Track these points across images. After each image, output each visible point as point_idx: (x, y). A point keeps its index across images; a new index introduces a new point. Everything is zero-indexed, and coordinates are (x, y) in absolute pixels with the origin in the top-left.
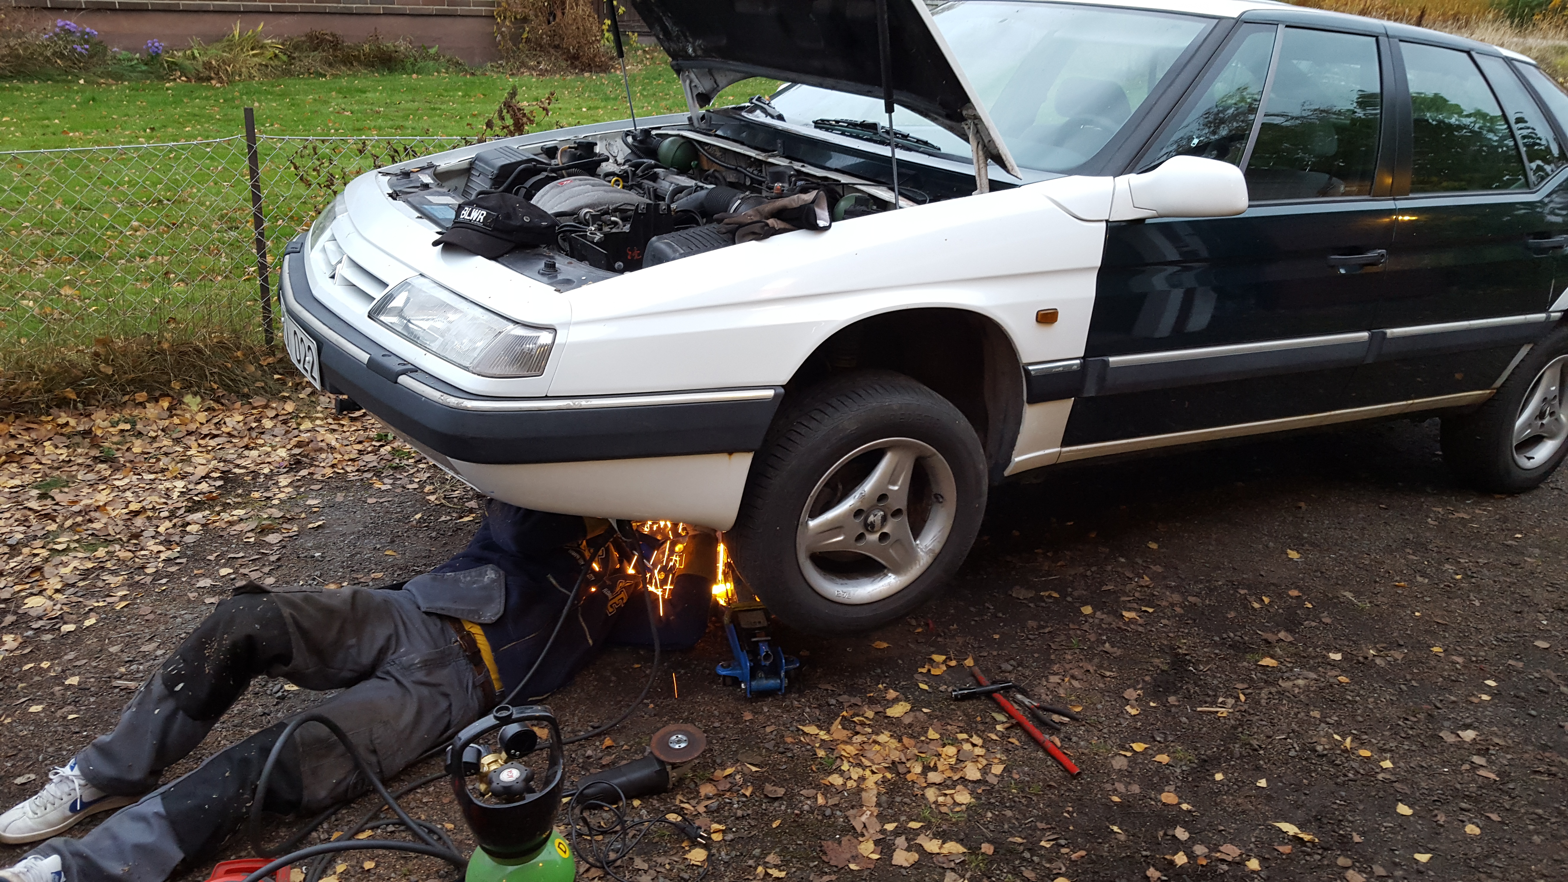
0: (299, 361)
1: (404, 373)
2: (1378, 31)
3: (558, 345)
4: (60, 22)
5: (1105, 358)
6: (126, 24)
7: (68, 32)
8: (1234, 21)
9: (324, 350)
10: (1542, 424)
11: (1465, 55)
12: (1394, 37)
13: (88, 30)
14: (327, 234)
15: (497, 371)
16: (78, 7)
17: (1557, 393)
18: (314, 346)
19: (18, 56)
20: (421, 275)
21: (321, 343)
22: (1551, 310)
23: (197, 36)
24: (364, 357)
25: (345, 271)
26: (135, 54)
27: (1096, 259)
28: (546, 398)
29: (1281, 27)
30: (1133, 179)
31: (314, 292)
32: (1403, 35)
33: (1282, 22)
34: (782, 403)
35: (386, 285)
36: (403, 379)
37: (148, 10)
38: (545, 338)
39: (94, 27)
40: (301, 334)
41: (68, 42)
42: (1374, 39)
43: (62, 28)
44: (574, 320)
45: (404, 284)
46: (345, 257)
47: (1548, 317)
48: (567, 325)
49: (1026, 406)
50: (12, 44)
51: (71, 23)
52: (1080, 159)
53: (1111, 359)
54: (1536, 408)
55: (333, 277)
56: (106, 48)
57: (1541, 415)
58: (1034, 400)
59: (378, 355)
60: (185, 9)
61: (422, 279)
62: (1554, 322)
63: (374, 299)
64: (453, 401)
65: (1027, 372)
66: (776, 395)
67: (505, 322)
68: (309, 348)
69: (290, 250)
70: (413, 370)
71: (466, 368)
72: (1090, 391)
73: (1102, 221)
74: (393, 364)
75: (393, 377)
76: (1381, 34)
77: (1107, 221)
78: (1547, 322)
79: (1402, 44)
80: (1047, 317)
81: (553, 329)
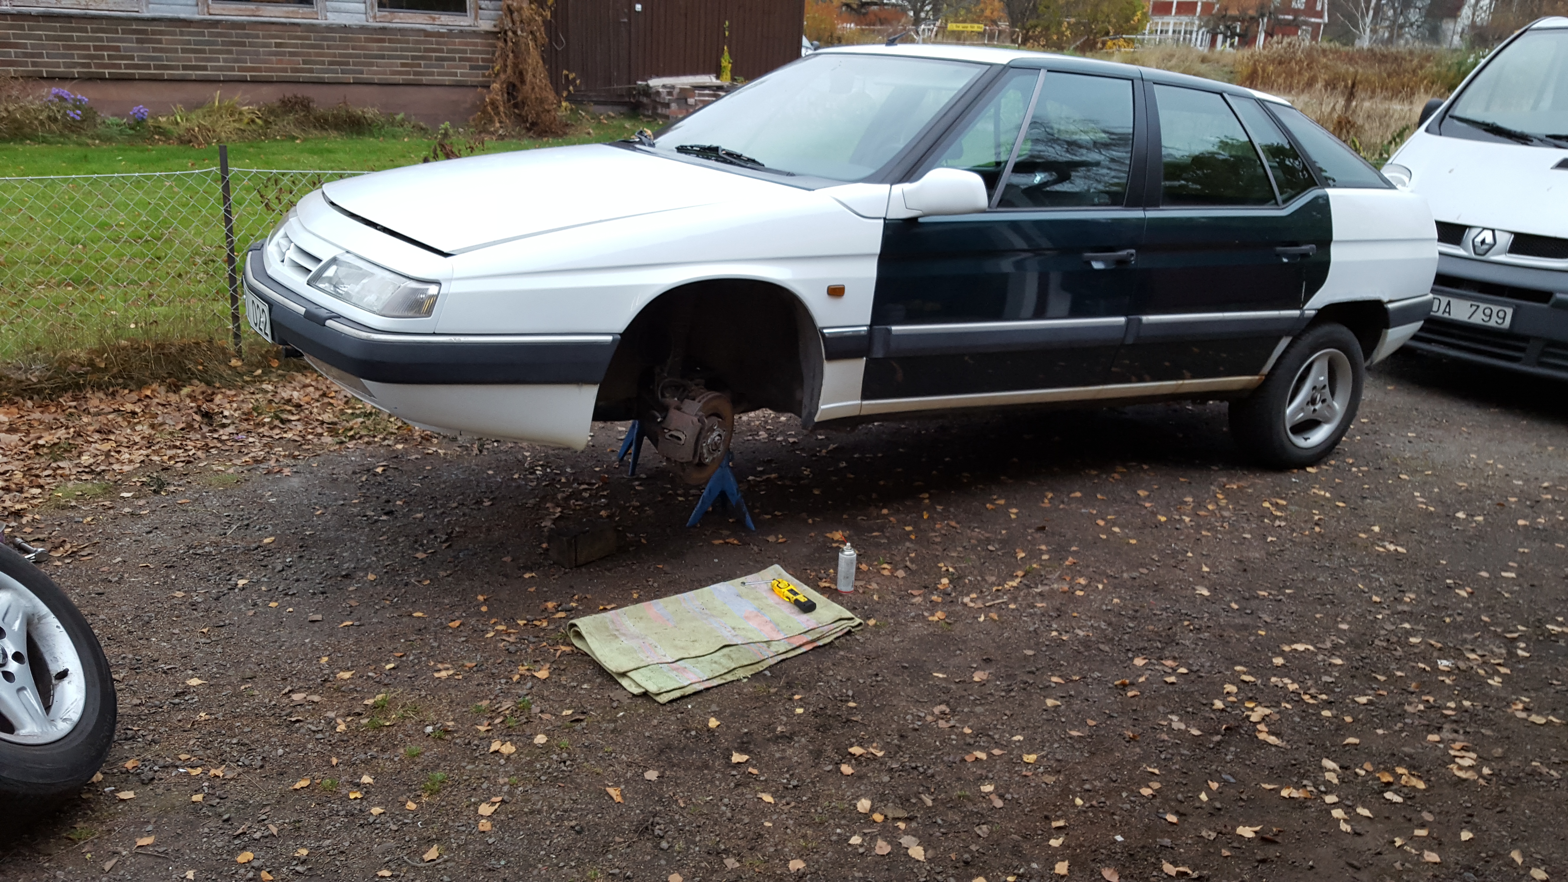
0: (256, 324)
1: (330, 318)
2: (1135, 75)
3: (443, 295)
4: (55, 90)
5: (889, 327)
6: (114, 92)
7: (62, 99)
8: (1002, 67)
9: (274, 309)
10: (1315, 410)
11: (1219, 96)
12: (1149, 80)
13: (79, 97)
14: (281, 232)
15: (397, 314)
16: (71, 76)
17: (1327, 383)
18: (266, 309)
19: (15, 120)
20: (348, 252)
21: (271, 304)
22: (1305, 307)
23: (180, 102)
24: (302, 310)
25: (292, 254)
26: (123, 119)
27: (876, 247)
28: (434, 334)
29: (1043, 72)
30: (906, 187)
31: (269, 272)
32: (1156, 79)
33: (1044, 68)
34: (618, 348)
35: (319, 261)
36: (329, 323)
37: (135, 80)
38: (433, 290)
39: (84, 95)
40: (258, 302)
41: (61, 108)
42: (1130, 82)
43: (57, 95)
44: (455, 276)
45: (334, 261)
46: (292, 245)
47: (1302, 314)
48: (450, 280)
49: (825, 363)
50: (11, 108)
51: (65, 90)
52: (869, 171)
53: (894, 328)
54: (1307, 395)
55: (283, 261)
56: (95, 113)
57: (1313, 402)
58: (831, 357)
59: (313, 309)
60: (170, 78)
61: (348, 255)
62: (1308, 318)
63: (310, 271)
64: (364, 335)
65: (823, 334)
66: (614, 340)
67: (404, 279)
68: (263, 310)
69: (252, 247)
70: (337, 317)
71: (374, 312)
72: (878, 353)
73: (880, 218)
74: (323, 313)
75: (321, 321)
76: (1137, 78)
77: (885, 219)
78: (1301, 318)
79: (1155, 86)
80: (836, 292)
81: (437, 283)
